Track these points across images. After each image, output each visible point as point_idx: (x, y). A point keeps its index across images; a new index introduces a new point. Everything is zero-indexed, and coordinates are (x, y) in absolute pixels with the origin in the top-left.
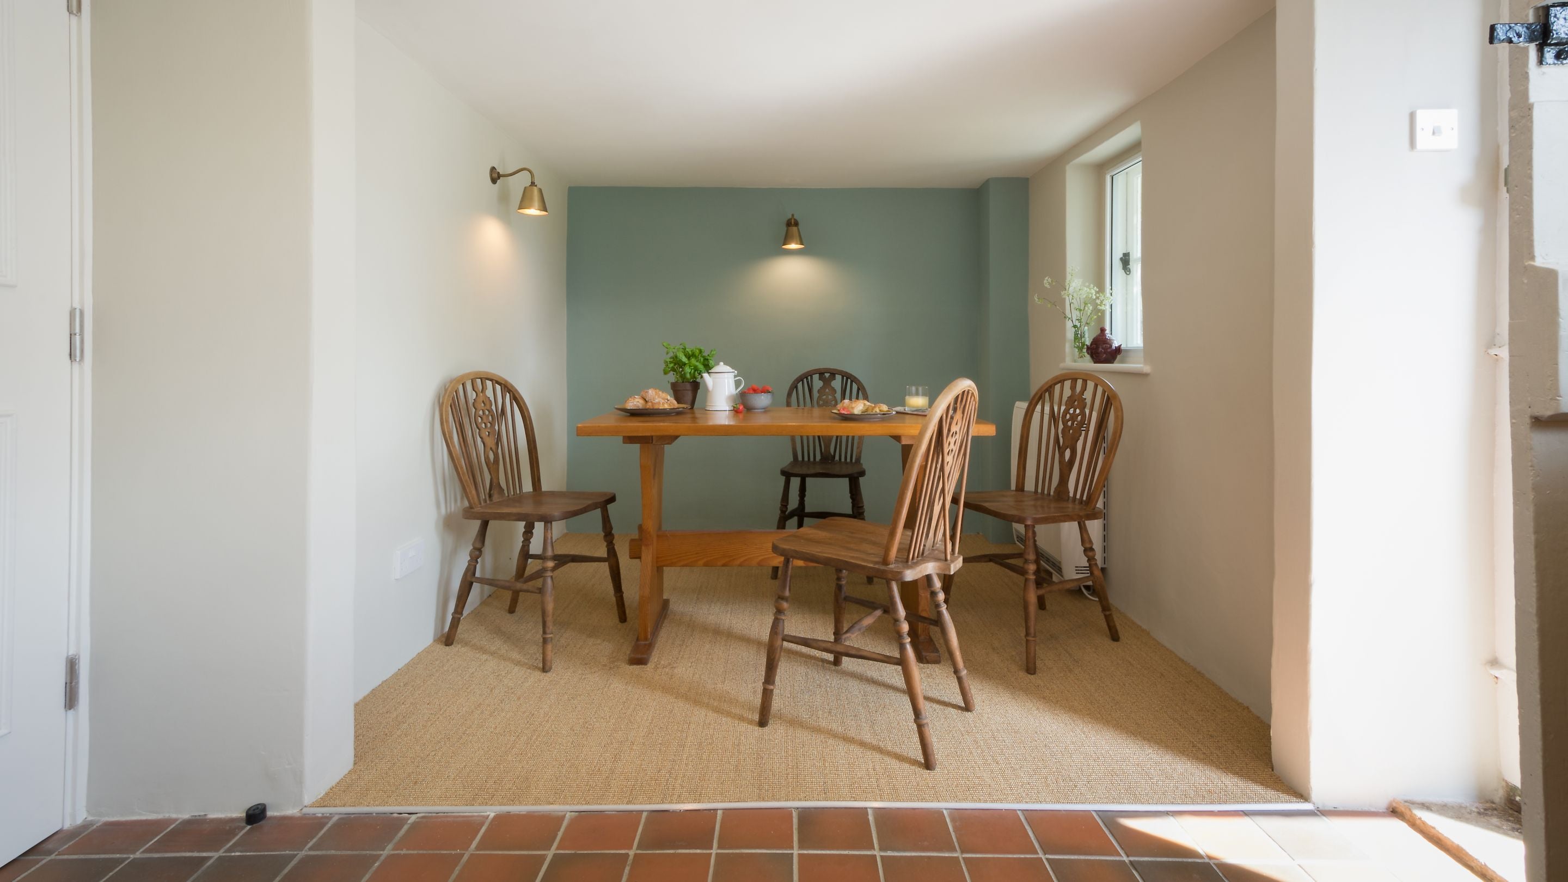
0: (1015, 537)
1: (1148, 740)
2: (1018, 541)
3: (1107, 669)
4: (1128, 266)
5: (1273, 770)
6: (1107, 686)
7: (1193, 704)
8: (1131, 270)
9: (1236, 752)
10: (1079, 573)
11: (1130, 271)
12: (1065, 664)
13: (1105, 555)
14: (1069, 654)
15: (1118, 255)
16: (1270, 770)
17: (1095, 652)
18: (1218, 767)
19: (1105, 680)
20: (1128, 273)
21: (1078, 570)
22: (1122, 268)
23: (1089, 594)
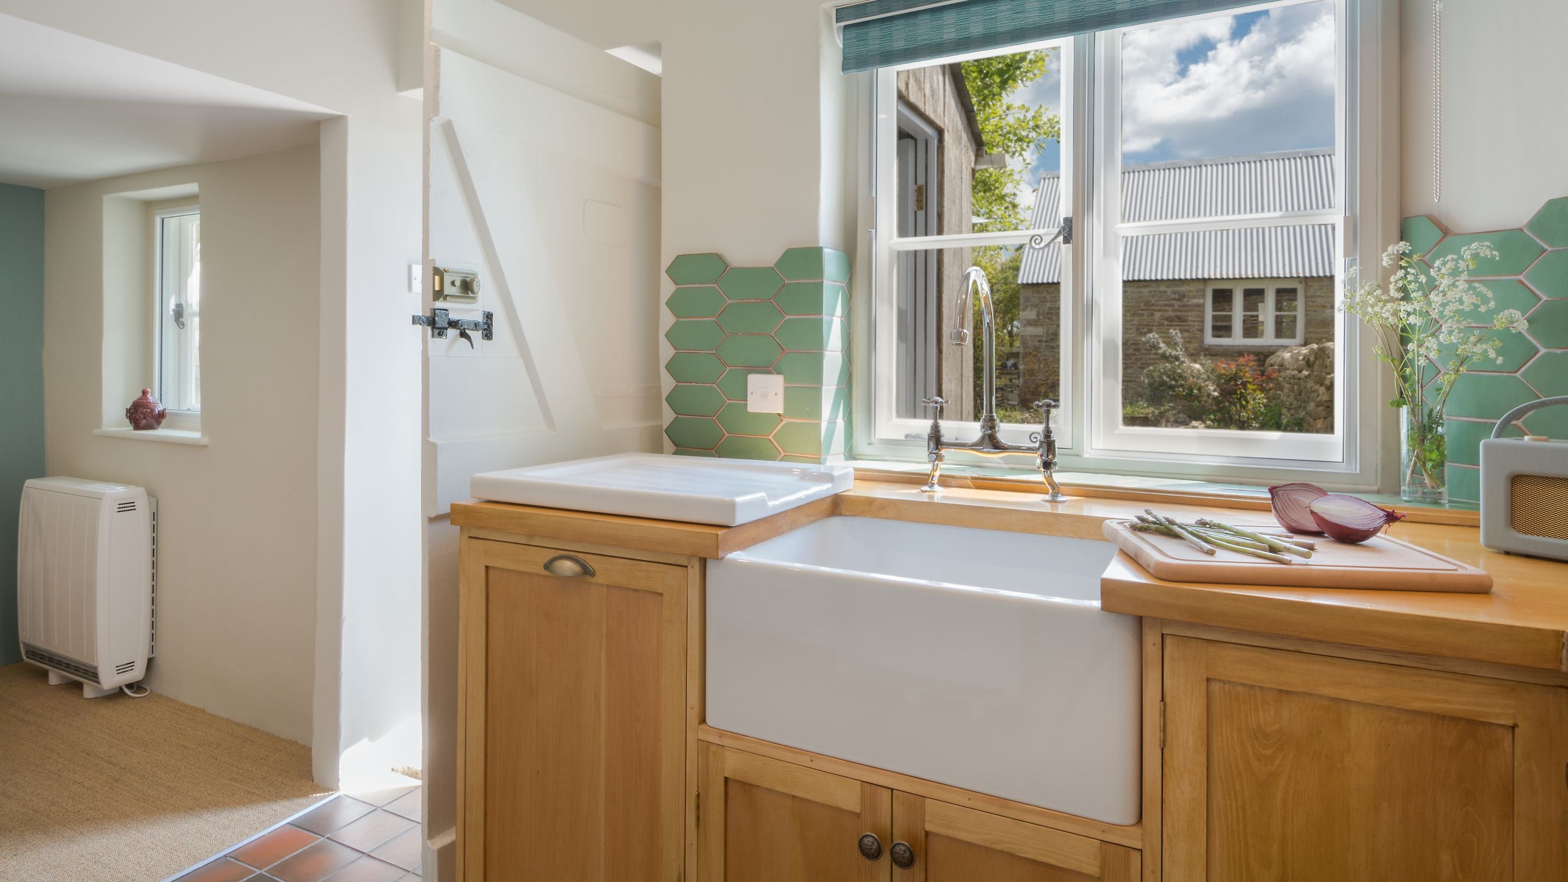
0: (23, 653)
1: (207, 808)
2: (27, 657)
3: (160, 762)
4: (181, 319)
5: (313, 782)
6: (161, 778)
7: (247, 759)
8: (185, 324)
9: (284, 781)
10: (120, 673)
11: (183, 324)
12: (110, 776)
13: (153, 643)
14: (114, 764)
15: (172, 304)
16: (311, 782)
17: (145, 751)
18: (269, 800)
19: (159, 773)
20: (182, 327)
21: (119, 670)
22: (174, 320)
23: (132, 693)
